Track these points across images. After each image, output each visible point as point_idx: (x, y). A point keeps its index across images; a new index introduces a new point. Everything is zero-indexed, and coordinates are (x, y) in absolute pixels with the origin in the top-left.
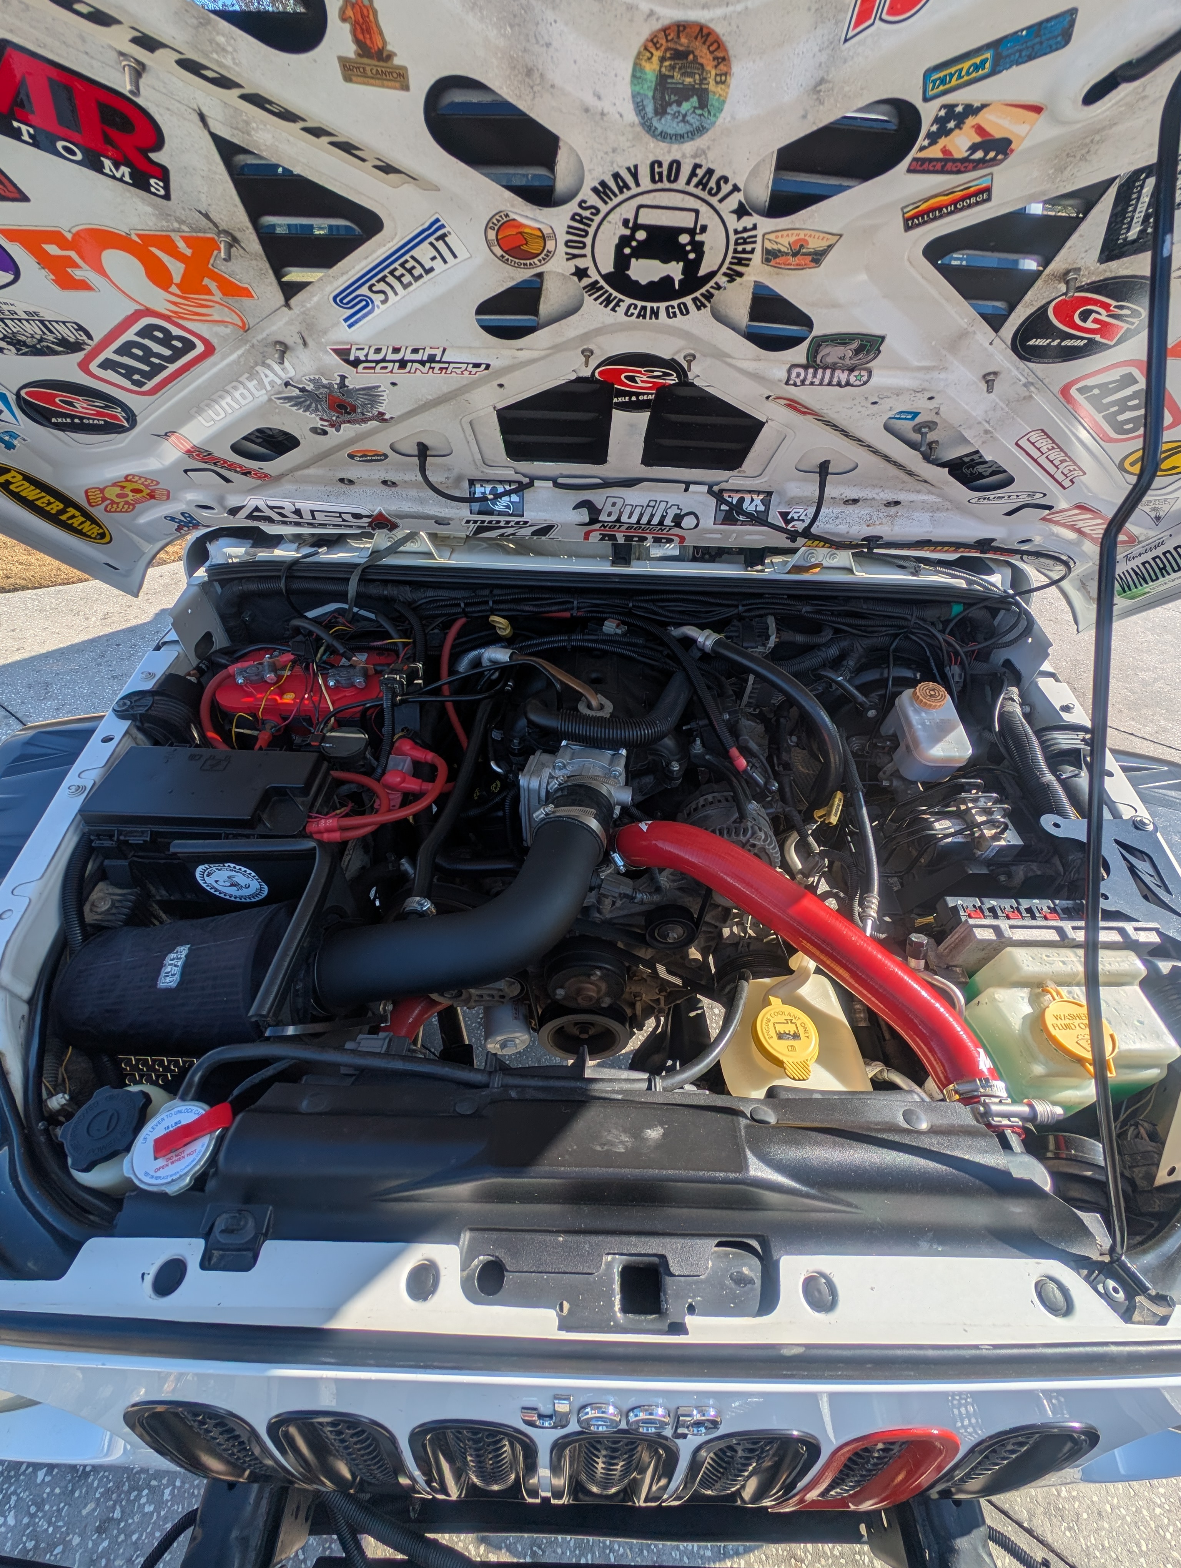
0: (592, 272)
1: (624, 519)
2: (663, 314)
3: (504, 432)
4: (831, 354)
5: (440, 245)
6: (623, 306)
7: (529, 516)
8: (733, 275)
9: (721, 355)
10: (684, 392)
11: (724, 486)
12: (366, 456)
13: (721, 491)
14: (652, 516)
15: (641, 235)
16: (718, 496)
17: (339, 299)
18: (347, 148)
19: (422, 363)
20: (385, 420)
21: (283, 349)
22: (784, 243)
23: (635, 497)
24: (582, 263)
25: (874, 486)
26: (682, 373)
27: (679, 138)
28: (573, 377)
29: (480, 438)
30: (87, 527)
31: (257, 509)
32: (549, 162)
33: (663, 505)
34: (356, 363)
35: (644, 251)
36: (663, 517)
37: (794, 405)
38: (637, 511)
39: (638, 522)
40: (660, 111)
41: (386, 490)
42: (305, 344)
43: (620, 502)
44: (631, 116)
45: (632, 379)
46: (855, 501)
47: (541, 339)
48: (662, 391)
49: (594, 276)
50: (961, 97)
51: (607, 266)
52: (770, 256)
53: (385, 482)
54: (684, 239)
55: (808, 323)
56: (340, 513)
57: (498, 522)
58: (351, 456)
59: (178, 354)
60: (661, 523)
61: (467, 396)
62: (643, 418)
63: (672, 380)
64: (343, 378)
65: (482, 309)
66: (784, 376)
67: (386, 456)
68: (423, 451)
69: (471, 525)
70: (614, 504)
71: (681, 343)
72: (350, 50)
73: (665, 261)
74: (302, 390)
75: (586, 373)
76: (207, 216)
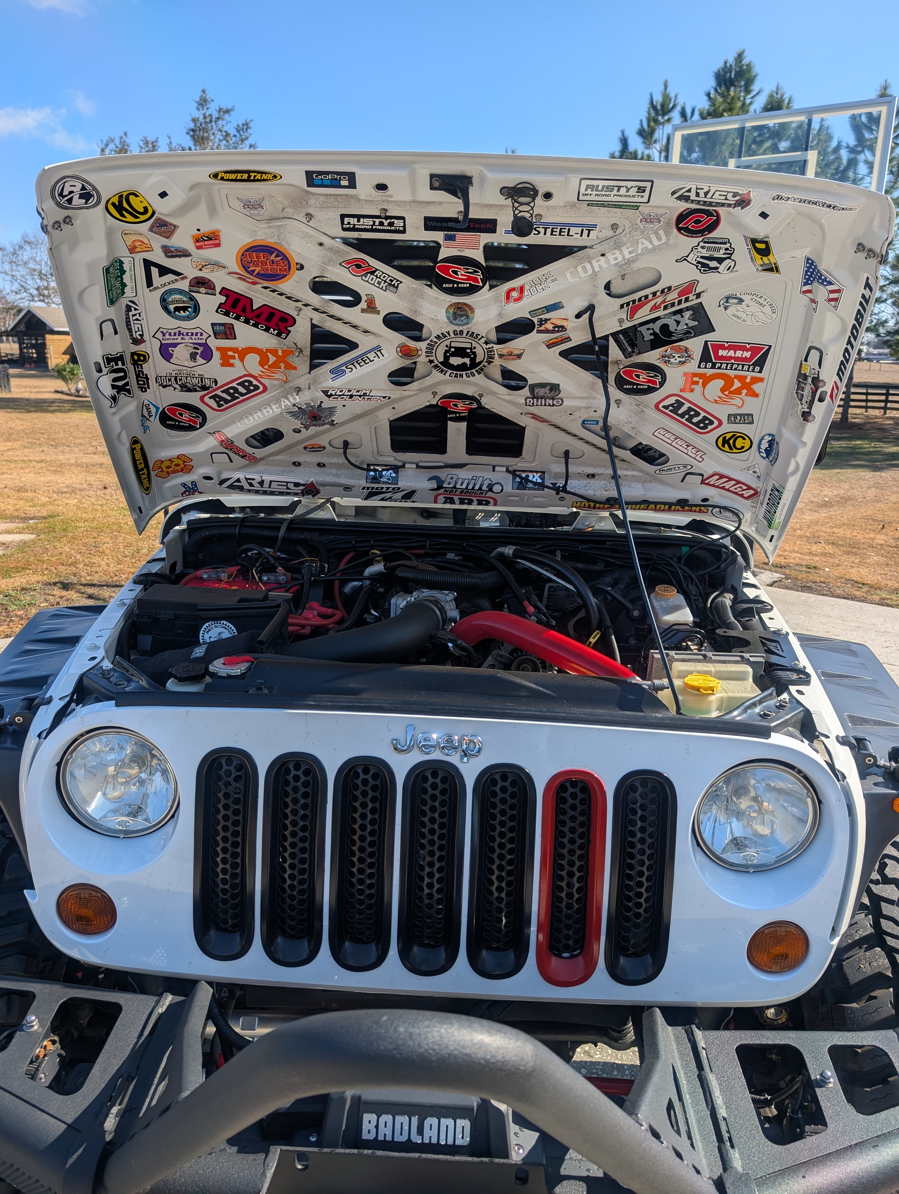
0: (435, 361)
1: (458, 486)
2: (464, 376)
3: (391, 434)
4: (541, 392)
5: (378, 353)
6: (448, 373)
7: (401, 484)
8: (489, 363)
9: (494, 394)
10: (480, 412)
11: (515, 468)
12: (313, 448)
13: (515, 471)
14: (475, 485)
15: (453, 350)
16: (514, 473)
17: (332, 371)
18: (355, 327)
19: (360, 396)
20: (333, 425)
21: (298, 390)
22: (505, 352)
23: (464, 474)
24: (431, 358)
25: (600, 466)
26: (478, 402)
27: (462, 325)
28: (428, 404)
29: (378, 437)
30: (145, 481)
31: (238, 480)
32: (421, 331)
33: (481, 479)
34: (329, 396)
35: (454, 354)
36: (481, 485)
37: (535, 417)
38: (466, 482)
39: (466, 488)
40: (455, 319)
41: (319, 470)
42: (309, 388)
43: (455, 477)
44: (446, 320)
45: (456, 405)
46: (593, 476)
47: (415, 386)
48: (471, 411)
49: (436, 362)
50: (543, 317)
51: (441, 359)
52: (501, 356)
53: (319, 465)
54: (468, 351)
55: (525, 380)
56: (287, 483)
57: (382, 488)
58: (305, 448)
59: (249, 391)
60: (480, 489)
61: (376, 413)
62: (463, 426)
63: (475, 406)
64: (322, 402)
65: (390, 375)
66: (524, 402)
67: (324, 448)
68: (346, 444)
69: (365, 491)
70: (452, 478)
71: (475, 389)
72: (365, 307)
73: (463, 358)
74: (299, 408)
75: (434, 402)
76: (295, 344)
